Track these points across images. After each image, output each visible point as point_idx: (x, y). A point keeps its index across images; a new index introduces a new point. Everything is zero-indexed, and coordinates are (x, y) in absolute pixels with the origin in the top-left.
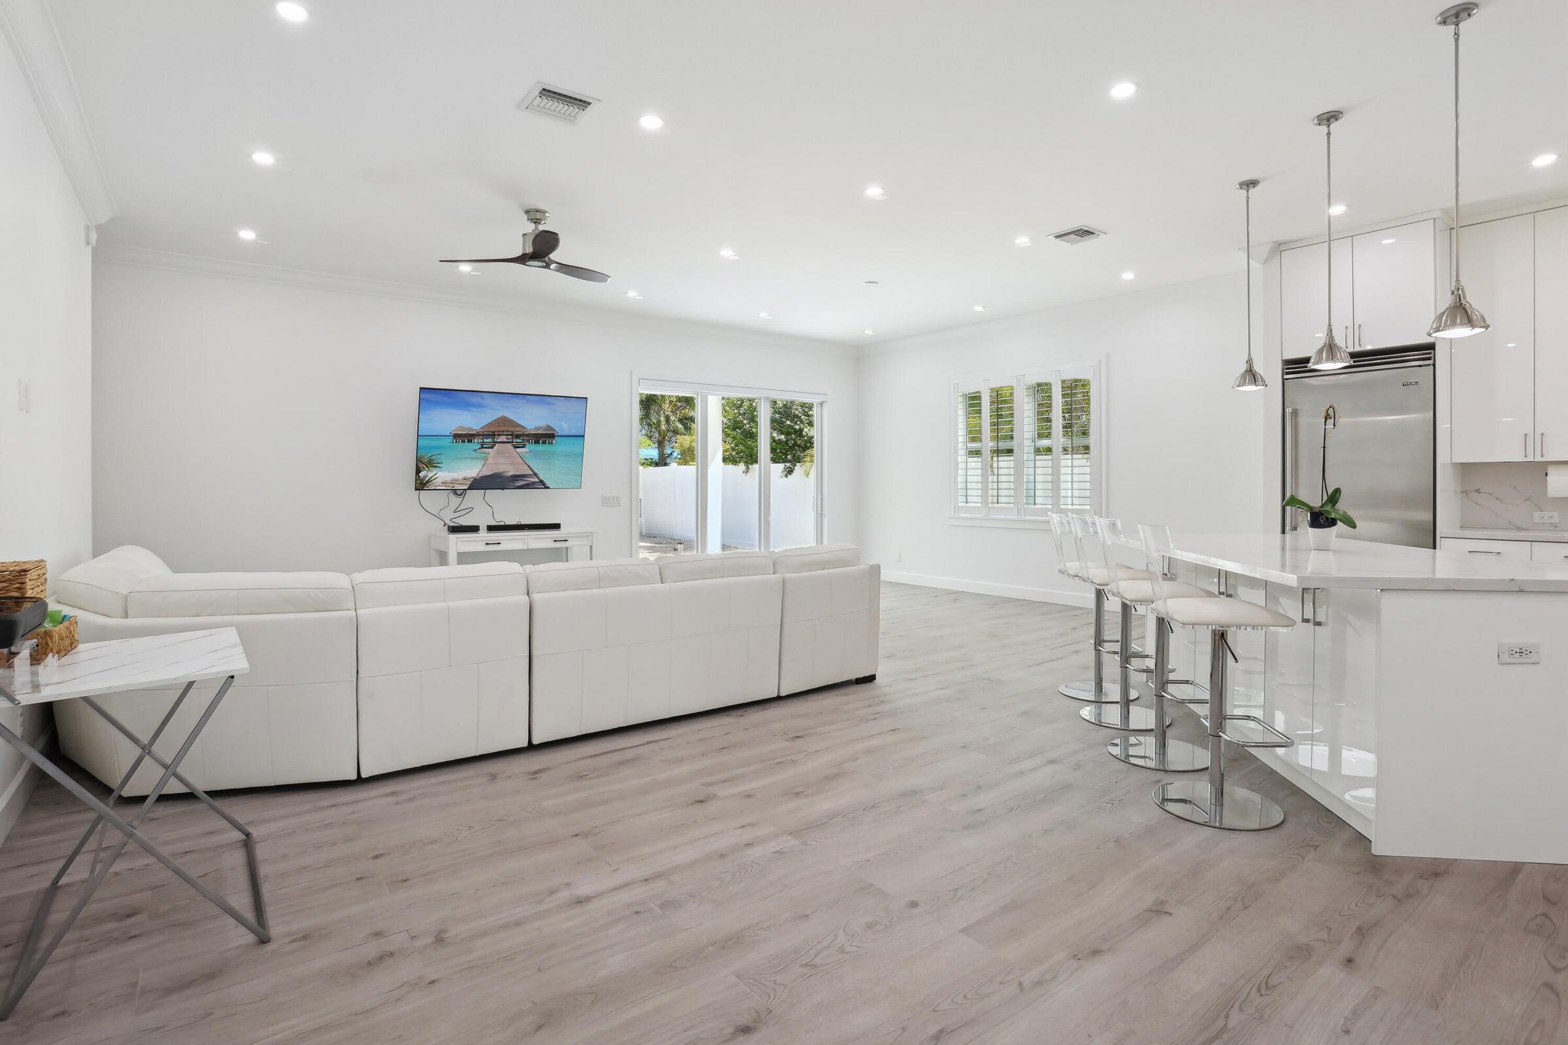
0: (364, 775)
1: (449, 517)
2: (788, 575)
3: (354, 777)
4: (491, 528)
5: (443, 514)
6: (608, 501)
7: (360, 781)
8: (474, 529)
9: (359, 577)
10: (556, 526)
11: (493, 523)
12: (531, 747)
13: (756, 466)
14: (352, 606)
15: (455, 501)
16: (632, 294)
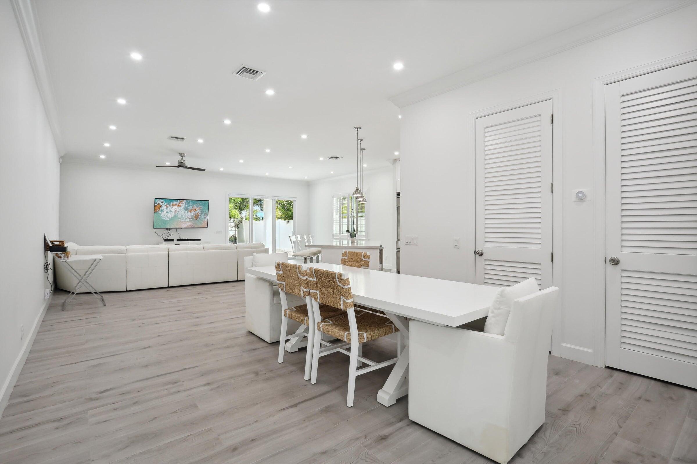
0: (128, 290)
1: (165, 236)
2: (239, 250)
3: (126, 290)
4: (178, 240)
5: (163, 236)
6: (218, 233)
7: (127, 291)
8: (172, 240)
9: (128, 247)
10: (199, 240)
11: (179, 239)
12: (168, 287)
13: (291, 220)
14: (126, 253)
15: (167, 232)
16: (222, 169)
